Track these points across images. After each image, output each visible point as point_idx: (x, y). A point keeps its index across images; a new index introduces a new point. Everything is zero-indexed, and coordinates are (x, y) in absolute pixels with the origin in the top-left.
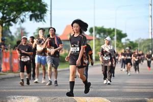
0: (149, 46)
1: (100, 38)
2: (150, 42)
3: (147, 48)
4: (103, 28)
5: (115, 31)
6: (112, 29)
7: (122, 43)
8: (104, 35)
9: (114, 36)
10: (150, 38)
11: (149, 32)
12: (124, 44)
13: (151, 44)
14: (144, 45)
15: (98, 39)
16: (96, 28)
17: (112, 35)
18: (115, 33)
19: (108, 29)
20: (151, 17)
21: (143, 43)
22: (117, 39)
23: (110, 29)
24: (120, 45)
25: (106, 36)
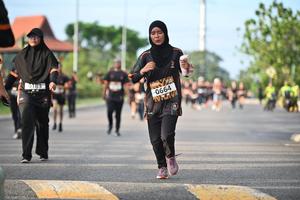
0: (198, 67)
1: (90, 48)
2: (200, 59)
4: (97, 27)
5: (124, 32)
6: (117, 27)
8: (98, 40)
9: (121, 43)
10: (202, 49)
13: (202, 62)
15: (86, 50)
16: (81, 25)
17: (116, 41)
18: (124, 37)
19: (108, 29)
22: (128, 50)
23: (113, 27)
25: (102, 43)
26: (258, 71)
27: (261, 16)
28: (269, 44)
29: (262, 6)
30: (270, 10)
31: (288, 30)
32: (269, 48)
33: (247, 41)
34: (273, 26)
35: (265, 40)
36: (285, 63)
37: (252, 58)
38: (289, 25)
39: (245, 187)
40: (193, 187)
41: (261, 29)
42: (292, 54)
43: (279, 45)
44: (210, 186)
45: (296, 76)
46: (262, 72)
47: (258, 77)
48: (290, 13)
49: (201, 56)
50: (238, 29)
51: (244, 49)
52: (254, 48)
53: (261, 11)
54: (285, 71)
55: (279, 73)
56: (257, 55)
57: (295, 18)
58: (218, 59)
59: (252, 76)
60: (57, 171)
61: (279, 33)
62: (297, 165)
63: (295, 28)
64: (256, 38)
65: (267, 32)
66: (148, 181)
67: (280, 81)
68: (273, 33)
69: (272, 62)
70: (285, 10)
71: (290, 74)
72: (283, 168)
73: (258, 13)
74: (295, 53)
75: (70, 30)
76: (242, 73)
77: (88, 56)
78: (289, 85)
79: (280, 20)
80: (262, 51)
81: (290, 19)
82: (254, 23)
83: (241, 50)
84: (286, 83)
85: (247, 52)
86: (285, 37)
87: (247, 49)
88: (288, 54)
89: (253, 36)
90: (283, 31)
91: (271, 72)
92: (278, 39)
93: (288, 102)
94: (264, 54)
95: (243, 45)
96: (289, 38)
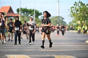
0: (57, 21)
1: (24, 15)
2: (57, 18)
3: (55, 22)
4: (26, 9)
5: (34, 11)
6: (32, 9)
7: (39, 19)
8: (26, 13)
9: (33, 14)
10: (58, 16)
11: (57, 12)
12: (40, 20)
13: (58, 19)
14: (54, 20)
15: (23, 16)
16: (21, 9)
17: (32, 13)
18: (34, 12)
20: (58, 1)
21: (53, 19)
22: (36, 16)
23: (31, 9)
24: (38, 20)
25: (28, 14)
26: (75, 22)
27: (76, 5)
28: (78, 14)
29: (76, 3)
30: (78, 4)
31: (84, 10)
32: (78, 15)
33: (71, 13)
34: (79, 8)
35: (77, 13)
36: (83, 19)
37: (73, 18)
38: (84, 8)
39: (72, 56)
40: (56, 56)
41: (76, 9)
42: (85, 17)
43: (81, 14)
44: (61, 56)
45: (86, 23)
46: (76, 22)
47: (75, 24)
48: (84, 5)
49: (58, 18)
50: (69, 10)
51: (71, 16)
52: (73, 15)
53: (76, 4)
54: (83, 22)
55: (81, 23)
56: (75, 17)
57: (86, 6)
58: (63, 19)
59: (73, 24)
60: (15, 52)
61: (81, 11)
62: (87, 49)
63: (86, 9)
64: (74, 12)
65: (77, 11)
66: (42, 55)
67: (82, 25)
68: (79, 11)
69: (79, 19)
70: (83, 4)
71: (85, 23)
72: (83, 50)
73: (74, 5)
74: (86, 16)
75: (18, 10)
76: (70, 22)
77: (24, 18)
78: (84, 26)
79: (81, 7)
80: (76, 16)
81: (84, 6)
82: (74, 8)
83: (70, 16)
84: (83, 26)
85: (72, 17)
86: (83, 12)
87: (71, 15)
88: (84, 17)
89: (73, 12)
90: (82, 10)
91: (79, 22)
92: (81, 12)
93: (84, 31)
94: (77, 17)
95: (70, 14)
96: (84, 12)
